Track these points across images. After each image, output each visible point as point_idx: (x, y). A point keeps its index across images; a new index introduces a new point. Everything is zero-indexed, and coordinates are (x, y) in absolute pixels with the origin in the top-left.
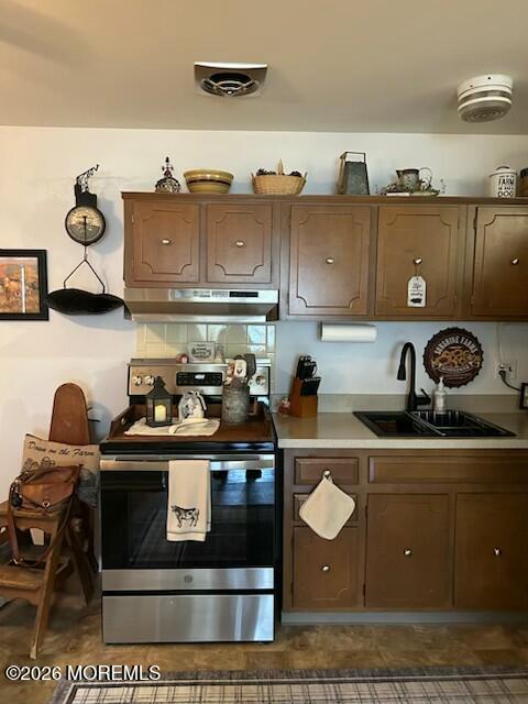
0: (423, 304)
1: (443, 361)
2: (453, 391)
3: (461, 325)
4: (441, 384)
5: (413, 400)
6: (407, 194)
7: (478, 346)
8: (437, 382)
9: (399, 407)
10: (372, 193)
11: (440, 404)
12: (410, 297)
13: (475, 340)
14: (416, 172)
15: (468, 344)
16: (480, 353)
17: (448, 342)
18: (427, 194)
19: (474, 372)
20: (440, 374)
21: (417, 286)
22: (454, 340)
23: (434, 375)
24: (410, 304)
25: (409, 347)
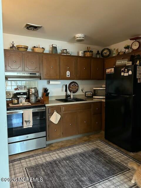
0: (69, 76)
1: (72, 88)
2: (74, 94)
3: (74, 81)
4: (72, 93)
5: (67, 96)
6: (65, 54)
7: (78, 85)
8: (71, 93)
9: (64, 98)
10: (58, 53)
11: (72, 96)
12: (67, 75)
13: (77, 84)
14: (66, 50)
15: (76, 84)
16: (78, 86)
17: (72, 84)
18: (69, 54)
19: (77, 90)
20: (72, 91)
21: (68, 73)
22: (74, 84)
23: (70, 91)
24: (67, 76)
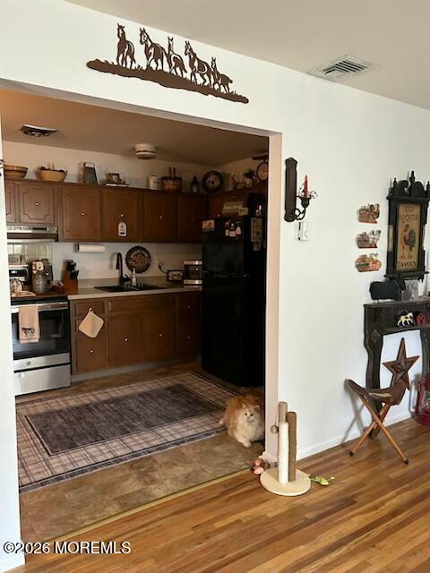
0: (125, 235)
1: (134, 261)
2: (139, 275)
3: (140, 245)
4: (134, 272)
5: (122, 280)
6: (116, 185)
7: (149, 254)
9: (116, 284)
10: (98, 182)
11: (134, 280)
12: (120, 232)
13: (147, 252)
15: (144, 253)
16: (150, 257)
17: (135, 253)
18: (124, 186)
19: (148, 266)
20: (133, 267)
21: (122, 227)
22: (138, 251)
23: (130, 268)
24: (120, 235)
25: (119, 255)
